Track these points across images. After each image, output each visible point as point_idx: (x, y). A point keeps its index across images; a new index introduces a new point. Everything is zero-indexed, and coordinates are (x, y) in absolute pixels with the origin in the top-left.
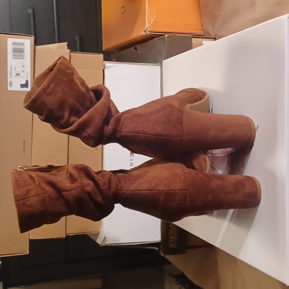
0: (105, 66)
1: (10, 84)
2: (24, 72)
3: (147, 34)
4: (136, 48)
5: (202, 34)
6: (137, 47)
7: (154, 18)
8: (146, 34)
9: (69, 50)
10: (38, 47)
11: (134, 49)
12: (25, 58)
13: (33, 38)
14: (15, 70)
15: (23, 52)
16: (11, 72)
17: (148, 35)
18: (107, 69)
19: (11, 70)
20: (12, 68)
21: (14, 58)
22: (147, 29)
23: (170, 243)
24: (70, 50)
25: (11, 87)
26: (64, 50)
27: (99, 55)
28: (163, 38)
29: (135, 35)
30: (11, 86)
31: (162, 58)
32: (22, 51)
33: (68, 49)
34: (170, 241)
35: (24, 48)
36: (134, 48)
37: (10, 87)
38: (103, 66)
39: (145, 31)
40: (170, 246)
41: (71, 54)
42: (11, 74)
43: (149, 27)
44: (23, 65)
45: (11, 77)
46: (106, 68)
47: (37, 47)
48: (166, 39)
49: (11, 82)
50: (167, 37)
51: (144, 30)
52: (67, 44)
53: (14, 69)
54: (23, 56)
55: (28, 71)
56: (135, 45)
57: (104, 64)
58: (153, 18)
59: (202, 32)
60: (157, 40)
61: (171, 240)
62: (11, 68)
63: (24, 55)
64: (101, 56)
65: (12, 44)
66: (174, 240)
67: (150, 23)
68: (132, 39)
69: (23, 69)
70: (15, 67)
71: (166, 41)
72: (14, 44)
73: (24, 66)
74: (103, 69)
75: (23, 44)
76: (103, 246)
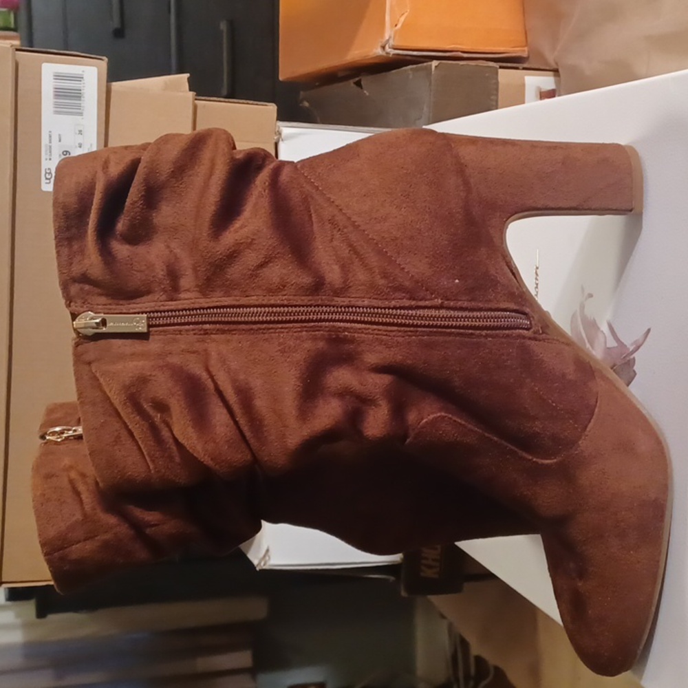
0: (280, 134)
1: (47, 175)
2: (80, 147)
3: (387, 53)
4: (358, 84)
5: (525, 55)
6: (362, 83)
7: (406, 14)
8: (384, 54)
9: (192, 94)
10: (116, 85)
11: (355, 86)
12: (85, 113)
13: (103, 63)
14: (60, 141)
15: (80, 97)
16: (50, 147)
17: (391, 56)
18: (285, 142)
19: (50, 142)
20: (53, 137)
21: (56, 112)
22: (388, 40)
23: (423, 568)
24: (195, 93)
25: (49, 183)
26: (181, 94)
27: (266, 105)
28: (426, 67)
29: (357, 52)
30: (48, 181)
31: (421, 117)
32: (77, 95)
33: (190, 90)
34: (424, 562)
35: (82, 88)
36: (355, 83)
37: (47, 183)
38: (275, 133)
39: (383, 47)
40: (422, 574)
41: (196, 102)
42: (48, 151)
43: (392, 36)
44: (80, 129)
45: (50, 159)
46: (282, 140)
47: (114, 84)
48: (433, 73)
49: (48, 171)
50: (436, 67)
51: (380, 44)
52: (188, 79)
53: (58, 139)
54: (79, 107)
55: (91, 145)
56: (358, 77)
57: (277, 130)
58: (403, 14)
59: (524, 51)
60: (410, 72)
61: (426, 559)
62: (50, 136)
63: (82, 105)
64: (272, 108)
65: (52, 77)
66: (434, 560)
67: (396, 25)
68: (351, 61)
69: (79, 139)
70: (59, 135)
71: (432, 78)
72: (58, 77)
73: (80, 132)
74: (274, 141)
75: (79, 78)
76: (263, 571)
